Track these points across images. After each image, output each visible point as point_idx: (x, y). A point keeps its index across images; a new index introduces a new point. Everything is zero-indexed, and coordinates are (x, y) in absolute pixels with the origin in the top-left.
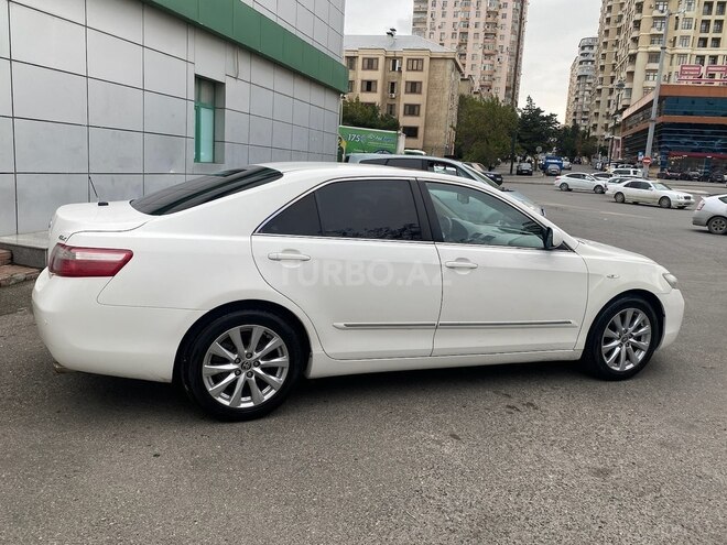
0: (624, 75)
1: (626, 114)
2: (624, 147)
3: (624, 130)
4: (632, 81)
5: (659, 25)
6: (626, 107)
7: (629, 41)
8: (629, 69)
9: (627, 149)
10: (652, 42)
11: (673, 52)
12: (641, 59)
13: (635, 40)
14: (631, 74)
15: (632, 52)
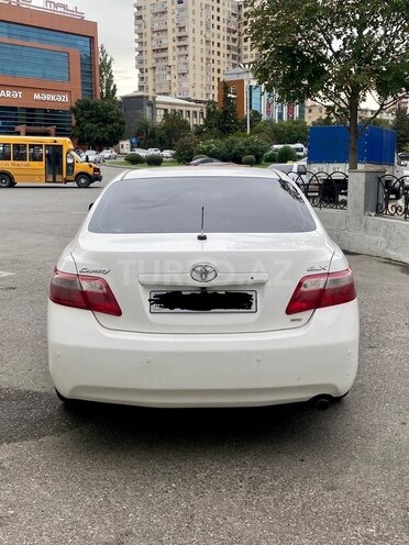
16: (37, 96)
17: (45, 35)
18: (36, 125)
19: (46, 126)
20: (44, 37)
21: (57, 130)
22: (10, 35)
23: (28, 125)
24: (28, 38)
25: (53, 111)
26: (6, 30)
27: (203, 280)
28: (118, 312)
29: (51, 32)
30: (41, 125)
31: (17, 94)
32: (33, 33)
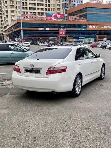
0: (5, 16)
1: (8, 27)
2: (9, 37)
3: (9, 32)
4: (8, 18)
5: (12, 3)
6: (7, 25)
7: (5, 7)
8: (6, 15)
9: (10, 37)
10: (11, 7)
11: (17, 10)
12: (9, 12)
13: (6, 7)
14: (7, 16)
15: (6, 10)
16: (102, 27)
17: (106, 10)
18: (102, 35)
19: (104, 35)
20: (105, 11)
21: (107, 36)
22: (96, 11)
23: (99, 35)
24: (101, 12)
25: (106, 31)
26: (95, 10)
27: (32, 67)
28: (20, 72)
29: (108, 9)
30: (103, 35)
31: (97, 27)
32: (102, 10)
